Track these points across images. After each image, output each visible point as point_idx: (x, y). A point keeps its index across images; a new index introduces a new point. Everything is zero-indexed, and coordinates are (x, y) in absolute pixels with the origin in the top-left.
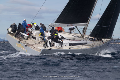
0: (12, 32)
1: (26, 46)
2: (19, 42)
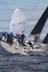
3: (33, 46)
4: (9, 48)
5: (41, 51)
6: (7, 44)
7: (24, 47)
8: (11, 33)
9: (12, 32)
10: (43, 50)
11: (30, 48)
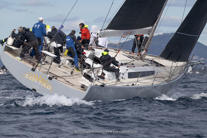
0: (14, 48)
1: (50, 78)
2: (33, 70)
3: (118, 70)
4: (27, 76)
5: (150, 84)
6: (23, 62)
7: (85, 71)
9: (41, 22)
10: (156, 83)
11: (106, 76)
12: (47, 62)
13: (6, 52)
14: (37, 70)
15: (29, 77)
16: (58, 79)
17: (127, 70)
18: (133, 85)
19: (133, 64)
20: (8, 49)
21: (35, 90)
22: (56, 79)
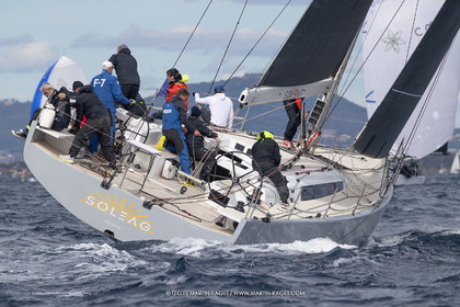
1: (147, 205)
2: (106, 186)
4: (90, 201)
8: (101, 76)
9: (107, 72)
11: (263, 198)
12: (138, 167)
13: (36, 145)
14: (114, 185)
15: (96, 202)
16: (165, 205)
17: (298, 181)
18: (319, 215)
19: (303, 167)
20: (41, 138)
21: (112, 233)
22: (161, 205)
